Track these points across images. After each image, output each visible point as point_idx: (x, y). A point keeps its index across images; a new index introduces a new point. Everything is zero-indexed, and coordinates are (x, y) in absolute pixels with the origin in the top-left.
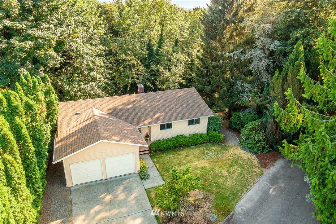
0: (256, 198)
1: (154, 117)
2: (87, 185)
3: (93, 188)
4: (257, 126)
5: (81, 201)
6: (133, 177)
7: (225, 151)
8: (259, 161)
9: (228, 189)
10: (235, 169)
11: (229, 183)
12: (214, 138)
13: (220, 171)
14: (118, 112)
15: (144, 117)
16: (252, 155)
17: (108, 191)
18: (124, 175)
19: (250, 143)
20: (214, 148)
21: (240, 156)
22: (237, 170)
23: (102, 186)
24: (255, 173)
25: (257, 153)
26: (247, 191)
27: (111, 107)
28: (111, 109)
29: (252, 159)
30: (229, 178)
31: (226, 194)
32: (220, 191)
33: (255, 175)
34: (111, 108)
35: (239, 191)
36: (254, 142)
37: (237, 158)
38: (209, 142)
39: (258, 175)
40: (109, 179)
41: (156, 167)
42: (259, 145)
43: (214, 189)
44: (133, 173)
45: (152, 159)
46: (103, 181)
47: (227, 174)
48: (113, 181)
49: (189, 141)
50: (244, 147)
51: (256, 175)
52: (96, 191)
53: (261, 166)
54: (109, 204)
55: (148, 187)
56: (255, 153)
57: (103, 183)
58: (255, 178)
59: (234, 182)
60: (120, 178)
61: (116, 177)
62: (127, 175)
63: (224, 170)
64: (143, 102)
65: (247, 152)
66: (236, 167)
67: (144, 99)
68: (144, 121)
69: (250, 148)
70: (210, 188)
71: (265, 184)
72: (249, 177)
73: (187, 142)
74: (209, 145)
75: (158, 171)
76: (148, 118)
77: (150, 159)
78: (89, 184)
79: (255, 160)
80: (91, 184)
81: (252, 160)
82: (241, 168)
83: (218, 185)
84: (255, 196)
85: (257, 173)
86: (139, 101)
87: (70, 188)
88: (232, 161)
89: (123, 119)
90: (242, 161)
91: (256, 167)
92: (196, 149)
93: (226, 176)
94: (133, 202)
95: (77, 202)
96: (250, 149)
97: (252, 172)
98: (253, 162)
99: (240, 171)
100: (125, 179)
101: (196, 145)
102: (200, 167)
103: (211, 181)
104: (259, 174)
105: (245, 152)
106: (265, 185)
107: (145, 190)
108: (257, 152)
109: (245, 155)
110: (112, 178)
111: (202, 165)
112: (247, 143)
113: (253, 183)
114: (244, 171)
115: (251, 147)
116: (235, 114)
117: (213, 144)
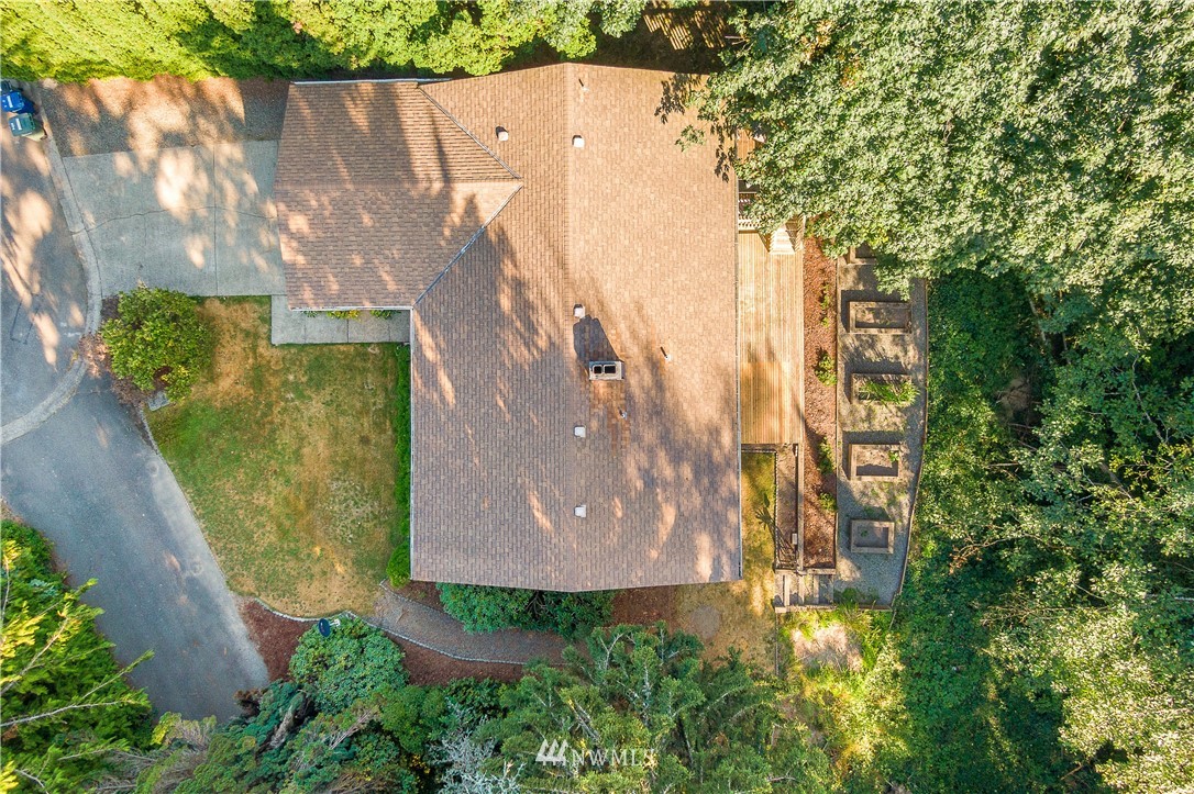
0: (170, 517)
10: (269, 533)
11: (228, 489)
32: (212, 453)
41: (342, 344)
45: (382, 343)
55: (275, 303)
64: (520, 354)
75: (327, 344)
77: (386, 339)
82: (267, 550)
84: (174, 518)
94: (245, 260)
107: (270, 297)
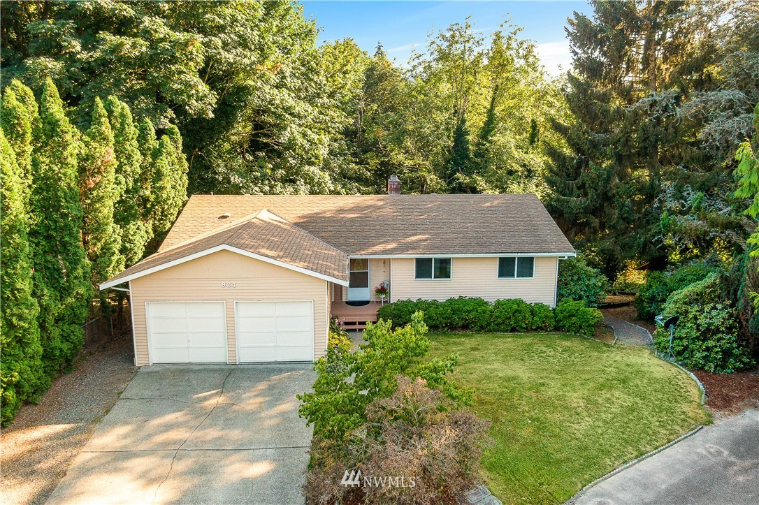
0: (665, 481)
1: (403, 241)
2: (182, 367)
3: (192, 376)
4: (708, 287)
5: (142, 397)
6: (303, 369)
7: (596, 354)
8: (706, 388)
9: (570, 441)
10: (613, 396)
11: (582, 427)
12: (571, 316)
13: (561, 393)
14: (317, 223)
15: (378, 238)
16: (686, 374)
17: (222, 388)
18: (284, 363)
19: (681, 339)
20: (567, 343)
21: (642, 369)
22: (618, 399)
23: (215, 375)
24: (683, 416)
25: (702, 368)
26: (637, 457)
27: (307, 212)
28: (304, 217)
29: (683, 381)
30: (585, 414)
31: (560, 451)
32: (540, 441)
33: (679, 421)
34: (306, 214)
35: (608, 453)
36: (694, 334)
37: (632, 373)
38: (557, 329)
39: (693, 422)
40: (241, 364)
42: (711, 343)
43: (525, 433)
44: (309, 362)
46: (223, 367)
47: (581, 403)
48: (248, 369)
49: (491, 316)
50: (661, 349)
51: (683, 420)
52: (194, 382)
53: (710, 404)
54: (206, 413)
56: (698, 369)
57: (223, 370)
58: (677, 428)
59: (599, 427)
60: (269, 366)
61: (262, 363)
62: (291, 362)
63: (575, 395)
64: (388, 211)
65: (670, 363)
66: (617, 393)
67: (394, 204)
68: (374, 245)
69: (679, 353)
70: (510, 428)
71: (712, 450)
72: (658, 424)
73: (487, 316)
74: (555, 336)
76: (387, 242)
78: (190, 367)
79: (693, 386)
80: (193, 367)
81: (680, 383)
82: (636, 396)
83: (540, 425)
84: (662, 476)
85: (689, 417)
86: (379, 208)
87: (139, 368)
88: (611, 378)
89: (322, 238)
90: (645, 381)
91: (691, 402)
92: (510, 339)
93: (575, 408)
94: (272, 422)
95: (134, 397)
96: (681, 355)
97: (670, 411)
98: (681, 388)
99: (630, 405)
100: (280, 371)
101: (513, 330)
102: (500, 375)
103: (524, 411)
104: (696, 421)
105: (661, 362)
106: (710, 453)
108: (705, 365)
109: (658, 368)
110: (249, 363)
111: (510, 373)
112: (671, 338)
113: (665, 441)
114: (644, 406)
115: (686, 348)
116: (655, 278)
117: (567, 336)
